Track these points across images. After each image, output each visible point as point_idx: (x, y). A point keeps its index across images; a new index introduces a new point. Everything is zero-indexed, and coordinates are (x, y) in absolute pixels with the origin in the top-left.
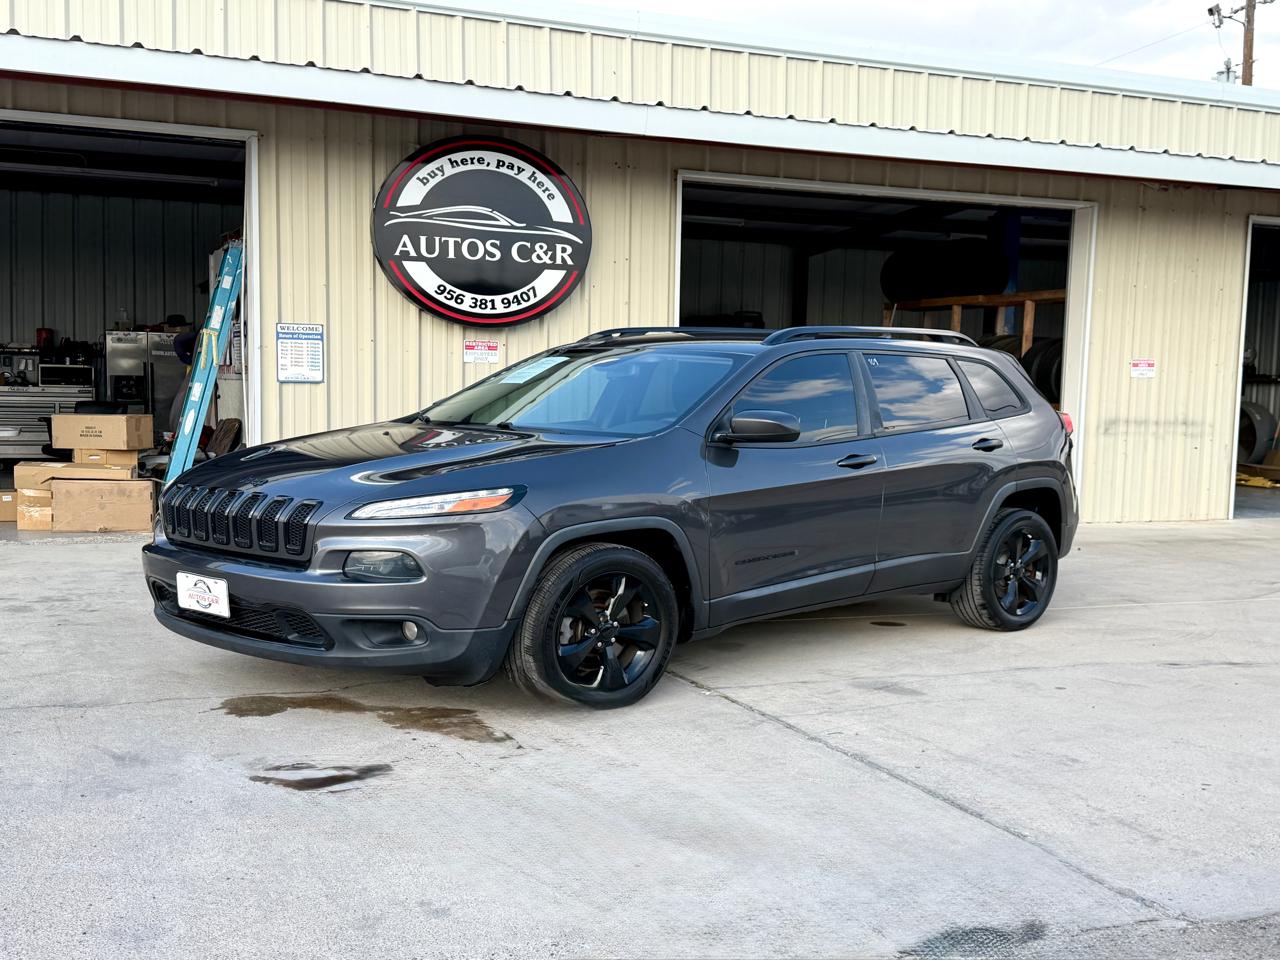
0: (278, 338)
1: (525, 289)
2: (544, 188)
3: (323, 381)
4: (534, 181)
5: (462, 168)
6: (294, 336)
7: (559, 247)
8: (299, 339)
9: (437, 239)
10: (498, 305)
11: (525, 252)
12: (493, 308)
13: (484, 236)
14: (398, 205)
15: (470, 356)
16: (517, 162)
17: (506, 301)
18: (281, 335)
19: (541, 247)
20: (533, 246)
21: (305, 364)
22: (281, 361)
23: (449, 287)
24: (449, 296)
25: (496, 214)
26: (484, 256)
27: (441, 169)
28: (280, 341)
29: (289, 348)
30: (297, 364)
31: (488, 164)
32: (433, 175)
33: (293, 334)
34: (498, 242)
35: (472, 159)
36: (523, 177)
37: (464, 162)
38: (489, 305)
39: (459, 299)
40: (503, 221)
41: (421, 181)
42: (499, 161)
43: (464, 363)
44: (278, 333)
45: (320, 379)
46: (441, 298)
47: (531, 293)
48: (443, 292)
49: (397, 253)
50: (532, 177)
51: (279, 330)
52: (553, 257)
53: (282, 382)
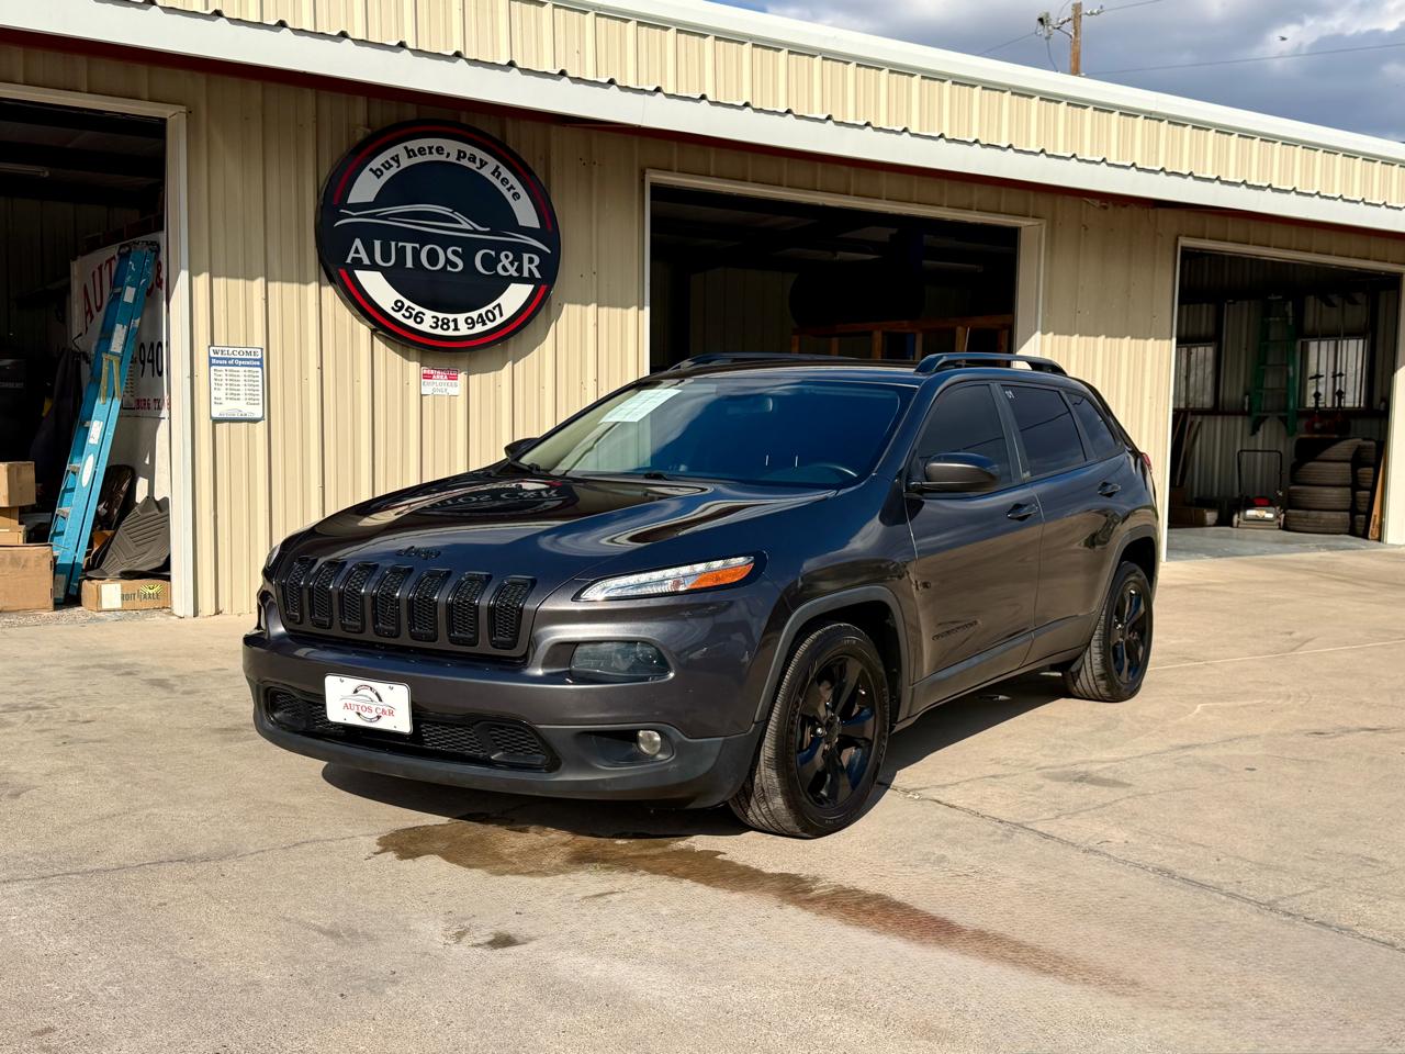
0: (211, 365)
1: (490, 307)
2: (508, 186)
3: (262, 419)
4: (497, 178)
5: (419, 159)
6: (228, 362)
7: (526, 257)
8: (234, 365)
9: (393, 244)
10: (462, 325)
11: (490, 263)
12: (456, 329)
13: (445, 242)
14: (349, 201)
15: (428, 388)
16: (480, 154)
17: (469, 321)
18: (214, 361)
19: (507, 257)
20: (498, 255)
21: (242, 397)
22: (214, 394)
23: (407, 303)
24: (407, 314)
25: (457, 216)
26: (445, 266)
27: (396, 159)
28: (213, 368)
29: (224, 377)
30: (234, 397)
31: (448, 155)
32: (387, 165)
33: (228, 359)
34: (460, 250)
35: (430, 148)
36: (486, 172)
37: (421, 151)
38: (452, 325)
39: (419, 318)
40: (466, 224)
41: (374, 172)
42: (460, 152)
43: (422, 395)
44: (210, 358)
45: (260, 416)
46: (398, 316)
47: (497, 312)
48: (401, 309)
49: (349, 261)
50: (496, 172)
51: (212, 355)
52: (520, 269)
53: (216, 421)
